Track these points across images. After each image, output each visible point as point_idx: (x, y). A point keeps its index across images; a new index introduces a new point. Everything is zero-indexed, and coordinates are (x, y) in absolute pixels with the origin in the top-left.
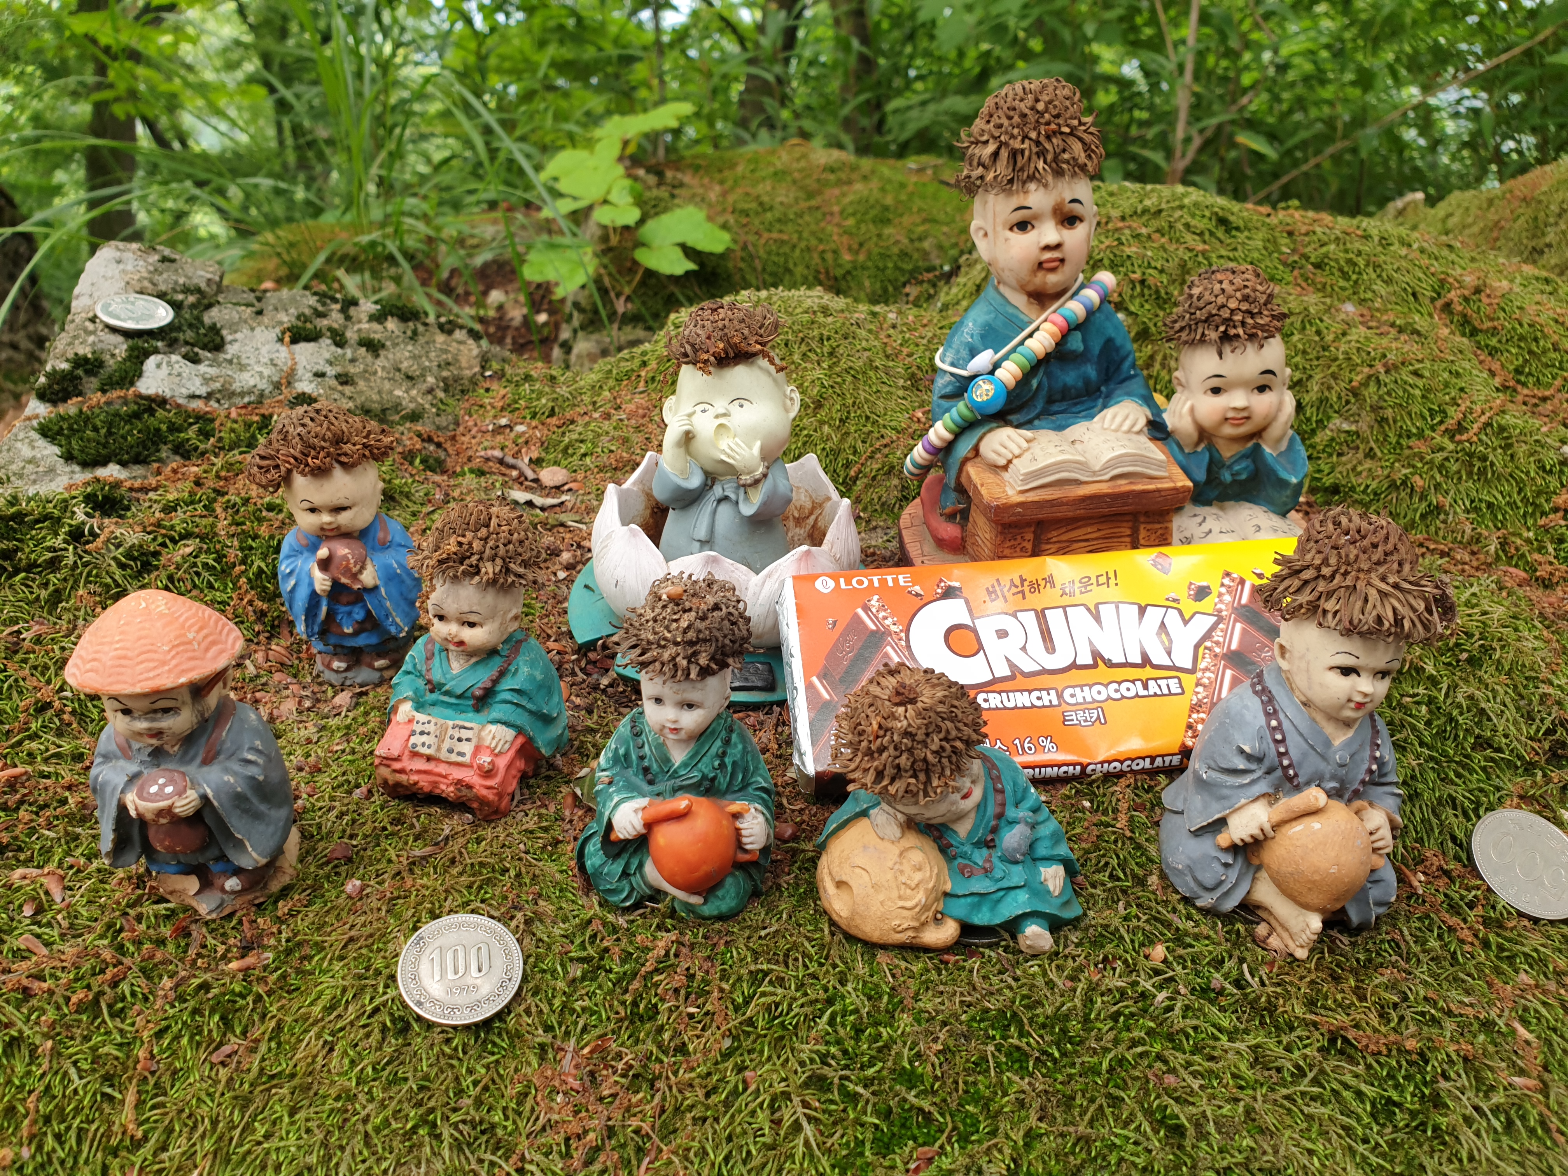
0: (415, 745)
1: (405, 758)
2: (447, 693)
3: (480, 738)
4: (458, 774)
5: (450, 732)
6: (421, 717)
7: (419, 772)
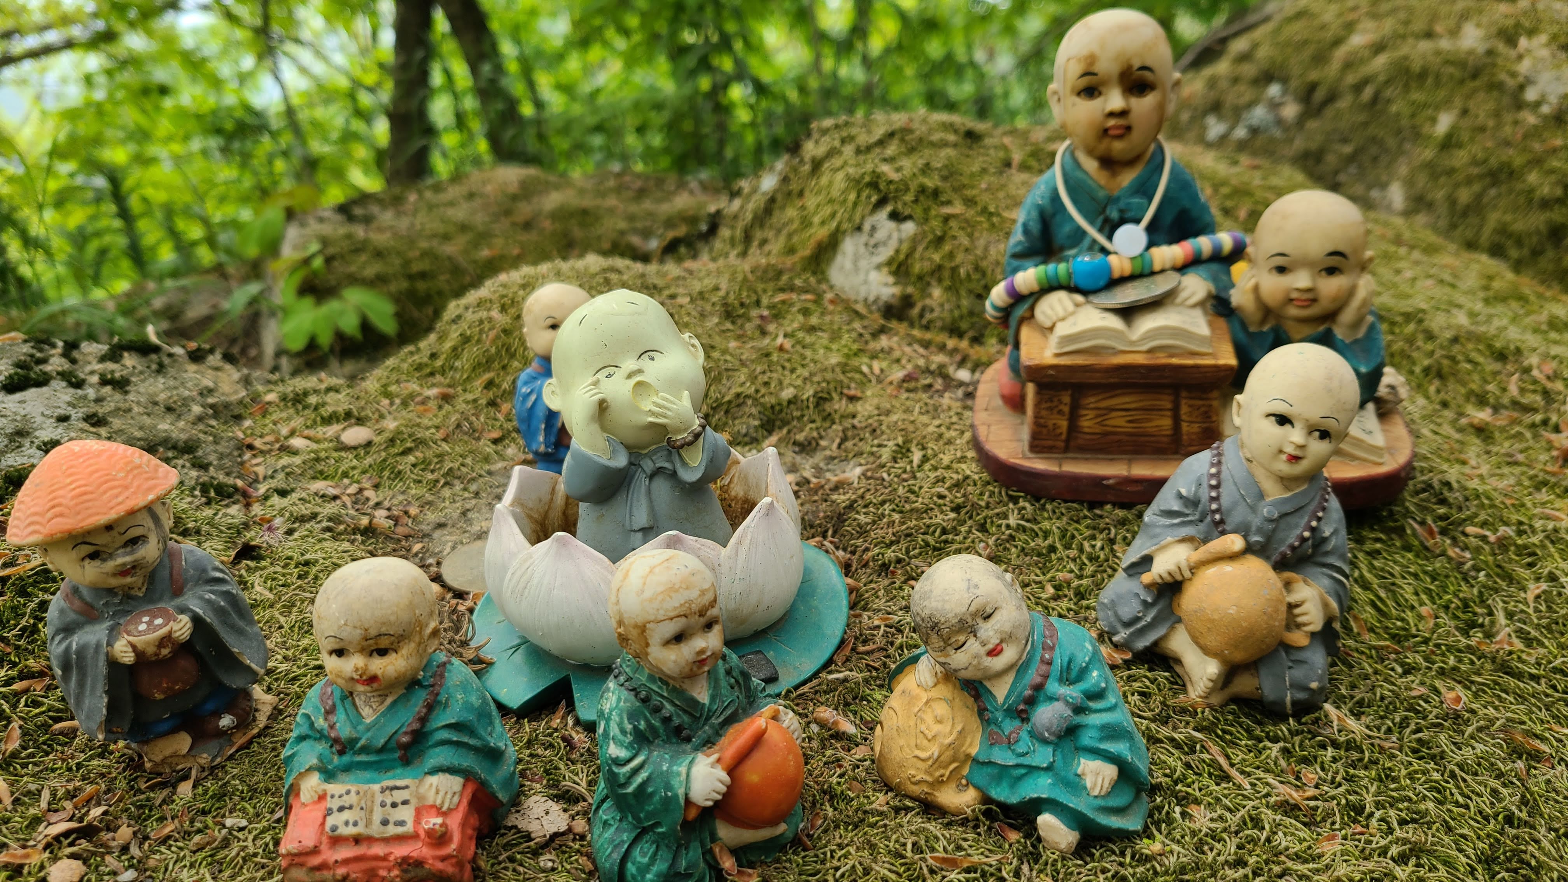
0: (334, 829)
1: (324, 847)
2: (365, 750)
3: (421, 798)
4: (400, 851)
5: (379, 798)
6: (334, 788)
7: (346, 862)
